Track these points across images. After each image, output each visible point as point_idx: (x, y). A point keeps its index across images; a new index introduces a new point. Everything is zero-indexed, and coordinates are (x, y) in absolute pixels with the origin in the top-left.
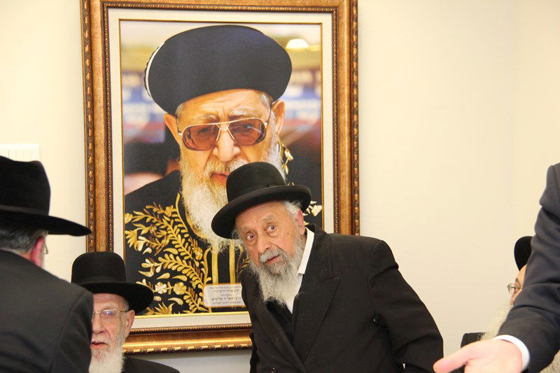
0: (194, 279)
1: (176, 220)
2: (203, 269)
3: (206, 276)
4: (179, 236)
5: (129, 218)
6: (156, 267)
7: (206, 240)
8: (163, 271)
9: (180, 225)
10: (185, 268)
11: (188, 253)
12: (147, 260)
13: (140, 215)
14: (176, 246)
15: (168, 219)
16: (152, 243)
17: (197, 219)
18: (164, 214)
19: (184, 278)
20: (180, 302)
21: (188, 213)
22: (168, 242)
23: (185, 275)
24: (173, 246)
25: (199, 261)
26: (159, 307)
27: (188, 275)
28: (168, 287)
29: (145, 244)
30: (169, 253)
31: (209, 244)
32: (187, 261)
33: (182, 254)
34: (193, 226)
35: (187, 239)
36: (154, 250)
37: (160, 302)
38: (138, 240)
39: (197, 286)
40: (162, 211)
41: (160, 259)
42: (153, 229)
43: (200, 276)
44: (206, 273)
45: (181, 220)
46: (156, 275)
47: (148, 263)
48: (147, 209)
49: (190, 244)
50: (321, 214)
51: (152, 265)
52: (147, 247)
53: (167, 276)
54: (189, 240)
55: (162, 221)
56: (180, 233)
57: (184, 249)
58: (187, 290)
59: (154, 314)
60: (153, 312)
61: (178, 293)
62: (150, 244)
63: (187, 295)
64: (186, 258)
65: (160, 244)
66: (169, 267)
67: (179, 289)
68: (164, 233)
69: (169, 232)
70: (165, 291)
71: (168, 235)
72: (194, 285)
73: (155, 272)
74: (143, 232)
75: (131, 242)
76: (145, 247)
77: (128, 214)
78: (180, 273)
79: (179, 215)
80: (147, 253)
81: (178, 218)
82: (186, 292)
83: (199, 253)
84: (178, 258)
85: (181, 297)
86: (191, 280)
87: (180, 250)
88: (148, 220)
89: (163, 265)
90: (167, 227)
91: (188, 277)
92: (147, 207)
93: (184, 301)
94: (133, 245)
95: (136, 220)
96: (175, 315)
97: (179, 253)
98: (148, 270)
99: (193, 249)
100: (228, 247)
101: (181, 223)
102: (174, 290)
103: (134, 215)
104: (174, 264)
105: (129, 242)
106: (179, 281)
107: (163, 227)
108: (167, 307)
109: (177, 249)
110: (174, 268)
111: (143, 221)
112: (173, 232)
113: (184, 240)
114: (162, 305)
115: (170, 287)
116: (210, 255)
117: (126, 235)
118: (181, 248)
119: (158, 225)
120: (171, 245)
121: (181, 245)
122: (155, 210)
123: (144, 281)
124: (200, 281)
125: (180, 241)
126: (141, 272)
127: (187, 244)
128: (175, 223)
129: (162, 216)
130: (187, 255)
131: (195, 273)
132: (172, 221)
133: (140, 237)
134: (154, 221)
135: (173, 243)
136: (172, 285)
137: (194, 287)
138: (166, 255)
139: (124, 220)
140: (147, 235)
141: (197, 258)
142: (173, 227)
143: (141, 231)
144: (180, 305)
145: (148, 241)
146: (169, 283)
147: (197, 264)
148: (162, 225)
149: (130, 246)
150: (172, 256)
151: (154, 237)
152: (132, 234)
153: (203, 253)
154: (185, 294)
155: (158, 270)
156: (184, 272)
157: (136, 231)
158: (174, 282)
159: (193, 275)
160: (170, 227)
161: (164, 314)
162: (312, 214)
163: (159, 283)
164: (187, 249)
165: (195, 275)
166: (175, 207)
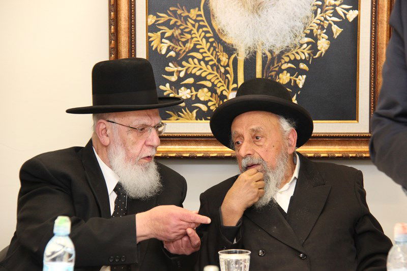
0: (218, 86)
1: (201, 23)
2: (228, 75)
3: (231, 82)
4: (204, 40)
5: (152, 19)
6: (180, 72)
7: (232, 46)
8: (187, 76)
9: (205, 29)
10: (210, 74)
11: (213, 58)
12: (170, 64)
13: (164, 17)
14: (201, 51)
15: (193, 23)
16: (176, 47)
17: (223, 22)
18: (188, 17)
19: (209, 84)
20: (204, 108)
21: (213, 16)
22: (192, 45)
23: (210, 80)
24: (197, 50)
25: (225, 67)
26: (182, 112)
27: (212, 81)
28: (191, 92)
29: (169, 47)
30: (193, 58)
31: (235, 50)
32: (212, 66)
33: (207, 59)
34: (219, 30)
35: (212, 43)
36: (178, 54)
37: (184, 108)
38: (162, 43)
39: (222, 92)
40: (186, 14)
41: (184, 63)
42: (177, 32)
43: (225, 83)
44: (230, 77)
45: (206, 24)
46: (180, 79)
47: (171, 68)
48: (170, 11)
49: (214, 49)
50: (357, 20)
51: (175, 69)
52: (171, 51)
53: (190, 81)
54: (214, 45)
55: (187, 24)
56: (205, 37)
57: (209, 54)
58: (211, 96)
59: (177, 119)
60: (177, 117)
61: (202, 99)
62: (173, 47)
63: (212, 101)
64: (211, 63)
65: (184, 48)
66: (193, 72)
67: (203, 94)
68: (189, 36)
69: (193, 36)
70: (189, 97)
71: (192, 38)
72: (219, 91)
73: (179, 77)
74: (166, 35)
75: (154, 44)
76: (168, 50)
77: (151, 16)
78: (205, 79)
79: (204, 19)
80: (171, 56)
81: (203, 21)
82: (211, 99)
83: (224, 59)
84: (202, 63)
85: (205, 103)
86: (216, 86)
87: (204, 55)
88: (172, 23)
89: (187, 70)
90: (192, 30)
91: (213, 83)
92: (171, 9)
93: (209, 107)
94: (156, 48)
95: (160, 22)
96: (199, 121)
97: (204, 57)
98: (171, 74)
99: (218, 54)
100: (255, 52)
101: (206, 27)
102: (198, 96)
103: (158, 17)
104: (198, 68)
105: (152, 44)
106: (204, 86)
107: (187, 30)
108: (191, 112)
109: (202, 53)
110: (198, 73)
111: (167, 24)
112: (198, 35)
113: (209, 44)
114: (186, 111)
115: (194, 93)
116: (235, 62)
117: (150, 37)
118: (205, 52)
119: (182, 27)
120: (195, 49)
121: (206, 50)
122: (179, 12)
123: (168, 85)
124: (225, 88)
125: (204, 45)
126: (165, 76)
127: (212, 49)
128: (200, 27)
129: (186, 19)
130: (212, 60)
131: (220, 79)
132: (197, 25)
133: (164, 40)
134: (178, 24)
135: (198, 47)
136: (197, 90)
137: (219, 93)
138: (190, 60)
139: (147, 21)
140: (171, 38)
141: (222, 64)
142: (198, 31)
143: (165, 33)
144: (204, 112)
145: (172, 44)
146: (193, 88)
147: (222, 70)
148: (187, 28)
149: (154, 49)
150: (196, 61)
151: (178, 41)
152: (155, 37)
153: (229, 59)
154: (210, 101)
155: (182, 75)
156: (209, 77)
157: (159, 33)
158: (198, 87)
159: (218, 81)
160: (195, 31)
161: (187, 119)
162: (347, 19)
163: (183, 88)
164: (212, 54)
165: (220, 82)
166: (199, 10)
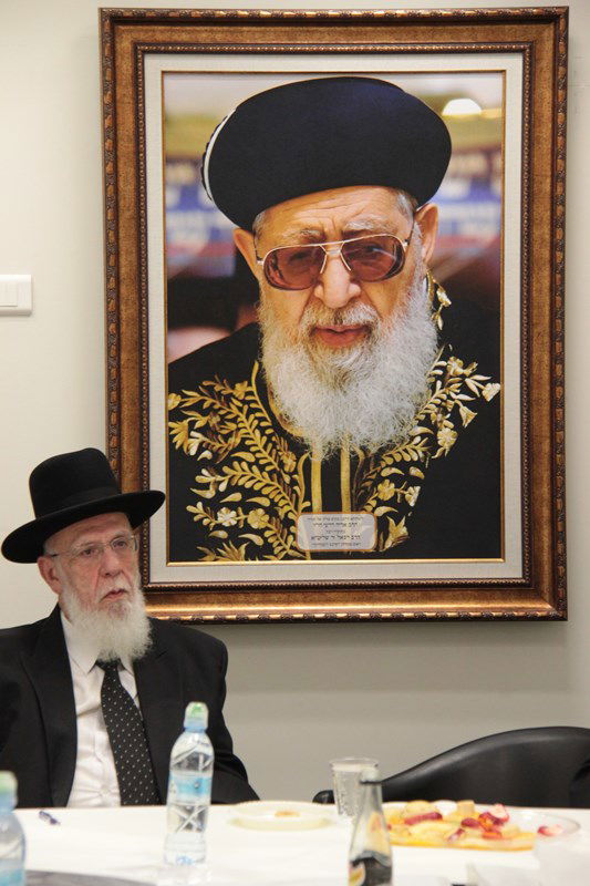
0: (280, 504)
1: (253, 405)
2: (296, 488)
3: (301, 499)
4: (257, 432)
5: (175, 401)
6: (220, 482)
7: (303, 440)
8: (231, 489)
9: (258, 415)
10: (267, 485)
11: (271, 460)
12: (204, 471)
13: (193, 396)
14: (253, 449)
15: (240, 404)
16: (213, 443)
17: (288, 404)
18: (231, 395)
19: (266, 502)
20: (258, 541)
21: (272, 393)
22: (238, 441)
23: (267, 496)
24: (246, 449)
25: (290, 474)
26: (223, 548)
27: (271, 496)
28: (238, 516)
29: (201, 444)
30: (240, 460)
31: (307, 447)
32: (270, 473)
33: (262, 462)
34: (281, 415)
35: (269, 436)
36: (216, 454)
37: (226, 541)
38: (190, 437)
39: (286, 514)
40: (229, 391)
41: (226, 469)
42: (215, 420)
43: (291, 500)
44: (301, 493)
45: (261, 406)
46: (220, 495)
47: (205, 476)
48: (203, 386)
49: (274, 447)
50: (498, 397)
51: (212, 479)
52: (204, 450)
53: (236, 497)
54: (274, 439)
55: (230, 407)
56: (258, 427)
57: (265, 454)
58: (270, 522)
59: (215, 560)
60: (214, 556)
61: (255, 526)
62: (209, 444)
63: (271, 530)
64: (268, 468)
65: (226, 445)
66: (240, 483)
67: (257, 519)
68: (233, 426)
69: (241, 425)
70: (234, 523)
71: (238, 429)
72: (281, 513)
73: (217, 491)
74: (197, 425)
75: (178, 440)
76: (201, 449)
77: (174, 395)
78: (259, 494)
79: (257, 398)
80: (205, 459)
81: (255, 402)
82: (269, 526)
83: (289, 461)
84: (254, 468)
85: (260, 532)
86: (277, 504)
87: (258, 455)
88: (206, 405)
89: (230, 479)
90: (238, 416)
91: (272, 500)
92: (205, 383)
93: (265, 539)
94: (181, 446)
95: (187, 405)
96: (250, 562)
97: (257, 460)
98: (206, 486)
99: (280, 453)
100: (339, 451)
101: (260, 410)
102: (249, 521)
103: (184, 396)
104: (248, 477)
105: (175, 439)
106: (258, 506)
107: (230, 417)
108: (238, 547)
109: (254, 453)
110: (248, 485)
111: (197, 407)
112: (247, 425)
113: (265, 438)
114: (229, 546)
115: (243, 517)
116: (308, 464)
117: (171, 429)
118: (259, 451)
119: (222, 412)
120: (243, 447)
121: (260, 447)
122: (218, 388)
123: (200, 504)
124: (292, 507)
125: (258, 440)
126: (195, 490)
127: (270, 445)
128: (251, 411)
129: (229, 398)
130: (270, 464)
131: (284, 494)
132: (246, 408)
133: (193, 433)
134: (216, 407)
135: (248, 443)
136: (246, 513)
137: (282, 517)
138: (236, 464)
139: (166, 404)
140: (204, 430)
141: (287, 469)
142: (247, 417)
143: (195, 422)
144: (258, 546)
145: (206, 439)
146: (240, 510)
147: (287, 479)
148: (229, 413)
149: (177, 447)
150: (244, 465)
151: (218, 434)
152: (180, 428)
153: (297, 461)
154: (267, 529)
155: (222, 487)
156: (265, 491)
157: (186, 422)
158: (248, 507)
159: (279, 497)
160: (243, 417)
161: (232, 560)
162: (483, 397)
163: (224, 510)
164: (270, 454)
165: (283, 498)
166: (250, 385)
